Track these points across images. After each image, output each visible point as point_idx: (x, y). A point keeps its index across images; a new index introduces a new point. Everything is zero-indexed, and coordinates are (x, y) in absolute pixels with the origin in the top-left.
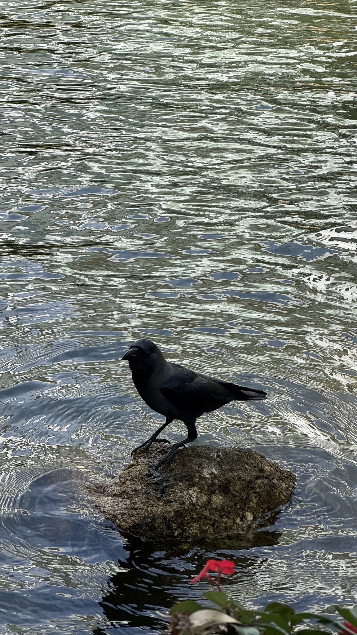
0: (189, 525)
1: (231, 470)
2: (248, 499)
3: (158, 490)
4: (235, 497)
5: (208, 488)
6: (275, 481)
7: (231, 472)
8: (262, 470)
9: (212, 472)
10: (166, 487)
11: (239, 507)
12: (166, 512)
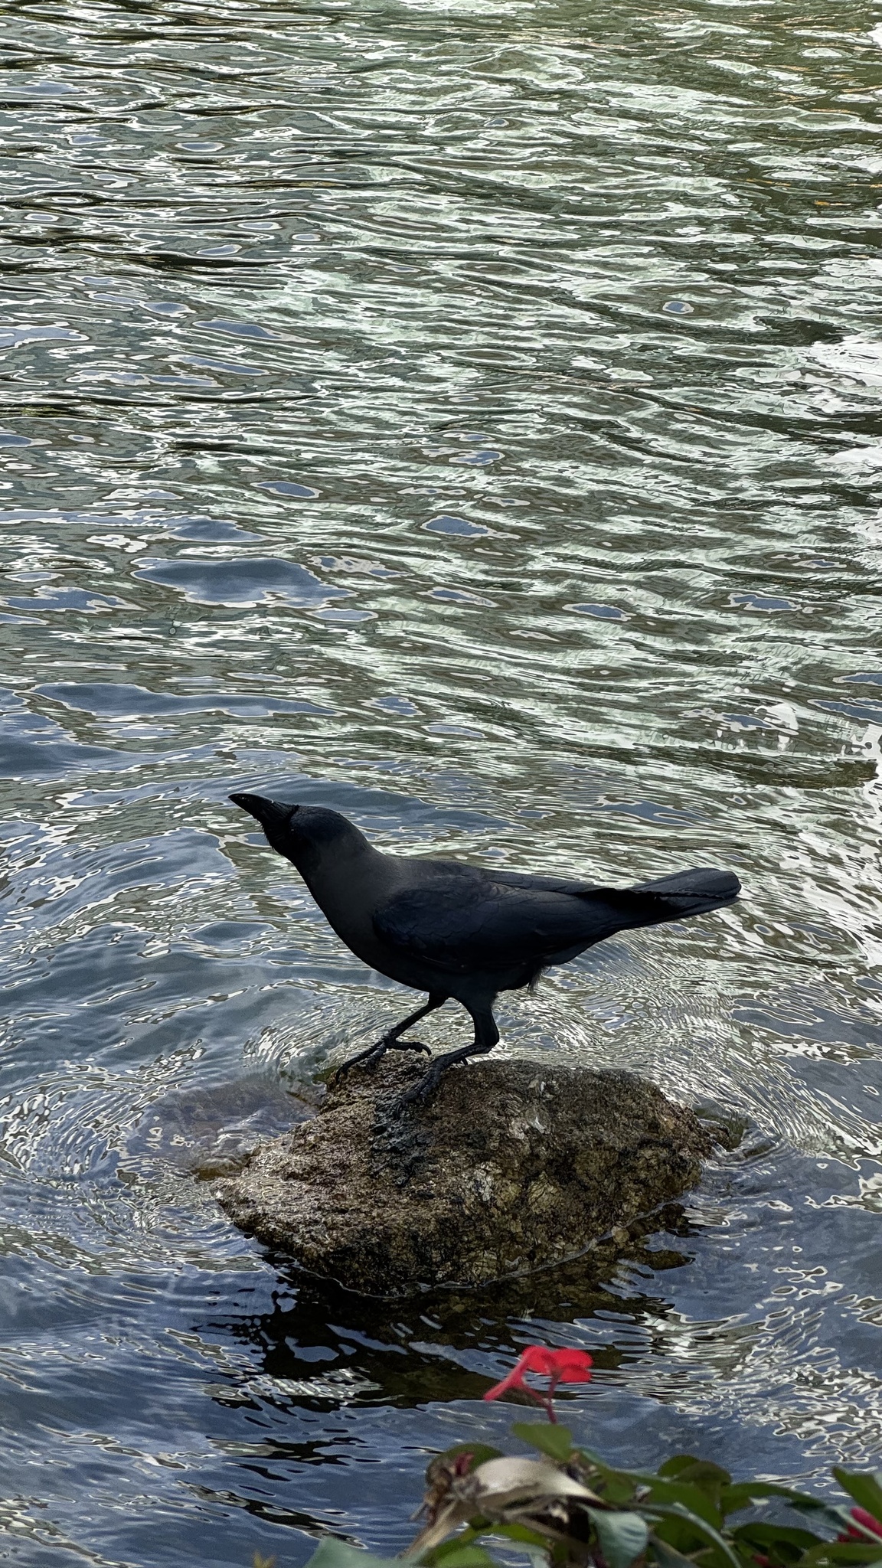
0: (473, 1254)
1: (580, 1123)
2: (620, 1196)
3: (397, 1166)
4: (586, 1189)
5: (522, 1165)
6: (685, 1154)
7: (579, 1128)
8: (654, 1126)
9: (532, 1128)
10: (417, 1159)
11: (594, 1214)
12: (418, 1220)
